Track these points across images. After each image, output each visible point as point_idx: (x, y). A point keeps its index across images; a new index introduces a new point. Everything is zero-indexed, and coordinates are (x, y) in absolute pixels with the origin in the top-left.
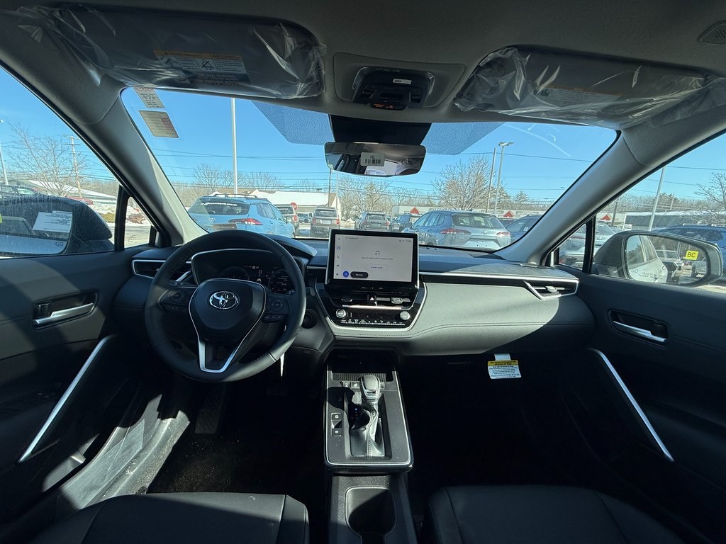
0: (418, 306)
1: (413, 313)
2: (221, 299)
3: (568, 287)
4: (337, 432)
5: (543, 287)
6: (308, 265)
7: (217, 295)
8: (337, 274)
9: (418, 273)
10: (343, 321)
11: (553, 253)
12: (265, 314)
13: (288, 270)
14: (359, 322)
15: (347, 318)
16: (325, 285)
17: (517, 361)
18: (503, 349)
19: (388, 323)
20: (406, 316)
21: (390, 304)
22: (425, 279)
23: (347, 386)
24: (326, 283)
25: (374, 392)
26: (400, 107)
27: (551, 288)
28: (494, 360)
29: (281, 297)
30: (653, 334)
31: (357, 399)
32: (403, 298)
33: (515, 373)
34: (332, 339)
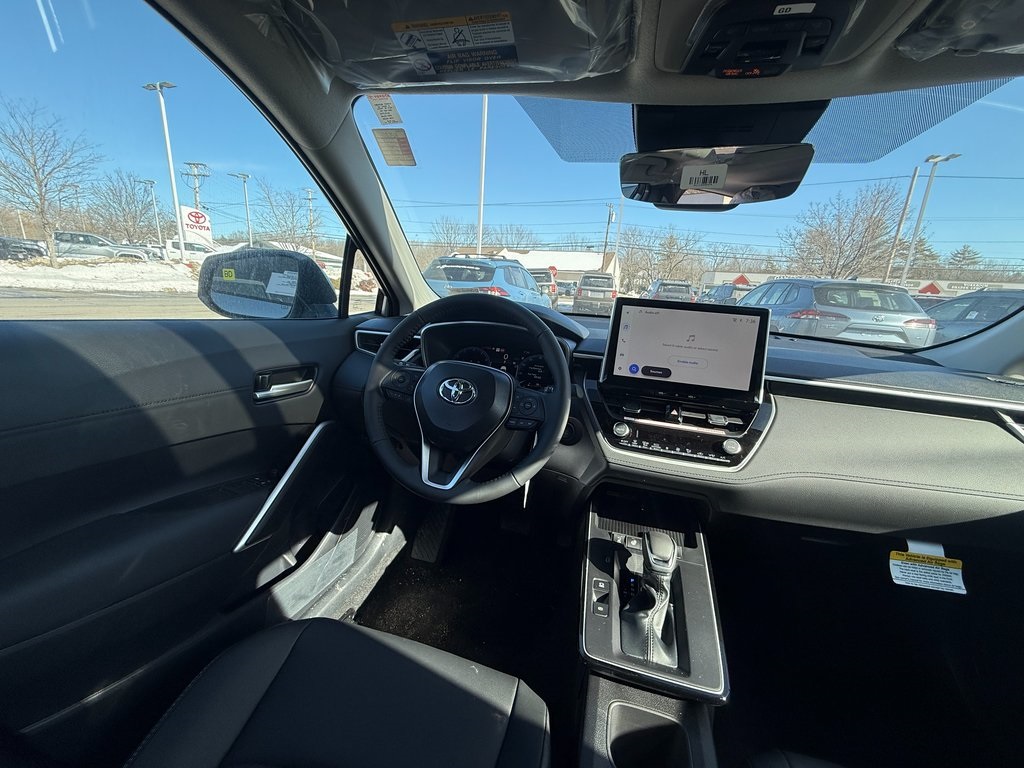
0: (756, 434)
1: (747, 444)
2: (454, 389)
4: (600, 609)
6: (574, 352)
7: (450, 383)
8: (620, 368)
9: (764, 377)
10: (624, 443)
12: (510, 417)
13: (548, 356)
14: (649, 446)
15: (630, 438)
16: (598, 382)
17: (960, 563)
18: (928, 534)
19: (700, 455)
20: (733, 447)
21: (705, 424)
22: (774, 388)
23: (619, 541)
24: (601, 380)
25: (667, 562)
26: (774, 70)
28: (907, 550)
29: (534, 394)
31: (635, 565)
32: (730, 416)
33: (953, 582)
34: (604, 467)
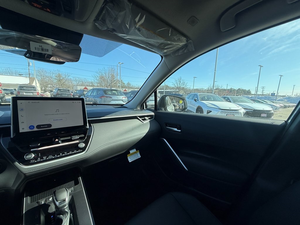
0: (89, 137)
1: (86, 143)
3: (151, 116)
5: (143, 118)
8: (23, 129)
9: (87, 119)
10: (33, 161)
11: (144, 104)
14: (47, 158)
15: (35, 158)
16: (11, 138)
17: (138, 151)
20: (82, 145)
21: (71, 140)
22: (91, 122)
23: (43, 203)
25: (65, 200)
27: (146, 118)
28: (130, 153)
30: (177, 129)
31: (52, 209)
32: (79, 135)
33: (138, 156)
